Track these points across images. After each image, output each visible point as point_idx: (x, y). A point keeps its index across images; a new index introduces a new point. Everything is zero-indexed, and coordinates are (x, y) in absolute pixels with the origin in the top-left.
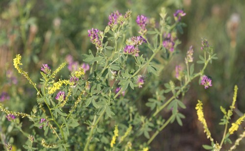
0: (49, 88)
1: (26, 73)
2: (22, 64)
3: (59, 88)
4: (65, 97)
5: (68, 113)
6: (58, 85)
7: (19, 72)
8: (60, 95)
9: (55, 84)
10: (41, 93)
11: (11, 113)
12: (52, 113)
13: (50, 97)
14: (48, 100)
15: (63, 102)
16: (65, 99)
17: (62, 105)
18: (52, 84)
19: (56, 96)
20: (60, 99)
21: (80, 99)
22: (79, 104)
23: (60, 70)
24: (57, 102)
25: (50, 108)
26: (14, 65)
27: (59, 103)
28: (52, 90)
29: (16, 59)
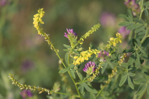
0: (75, 57)
1: (47, 35)
2: (43, 23)
3: (87, 59)
4: (95, 69)
5: (98, 89)
6: (86, 55)
7: (39, 33)
8: (90, 66)
9: (83, 53)
10: (64, 61)
11: (25, 87)
12: (78, 89)
13: (76, 68)
14: (73, 72)
15: (92, 75)
16: (95, 72)
17: (91, 79)
18: (79, 52)
19: (84, 68)
20: (89, 71)
21: (115, 72)
22: (114, 77)
23: (90, 35)
24: (84, 75)
25: (76, 82)
26: (34, 23)
27: (87, 76)
28: (78, 60)
29: (37, 15)
